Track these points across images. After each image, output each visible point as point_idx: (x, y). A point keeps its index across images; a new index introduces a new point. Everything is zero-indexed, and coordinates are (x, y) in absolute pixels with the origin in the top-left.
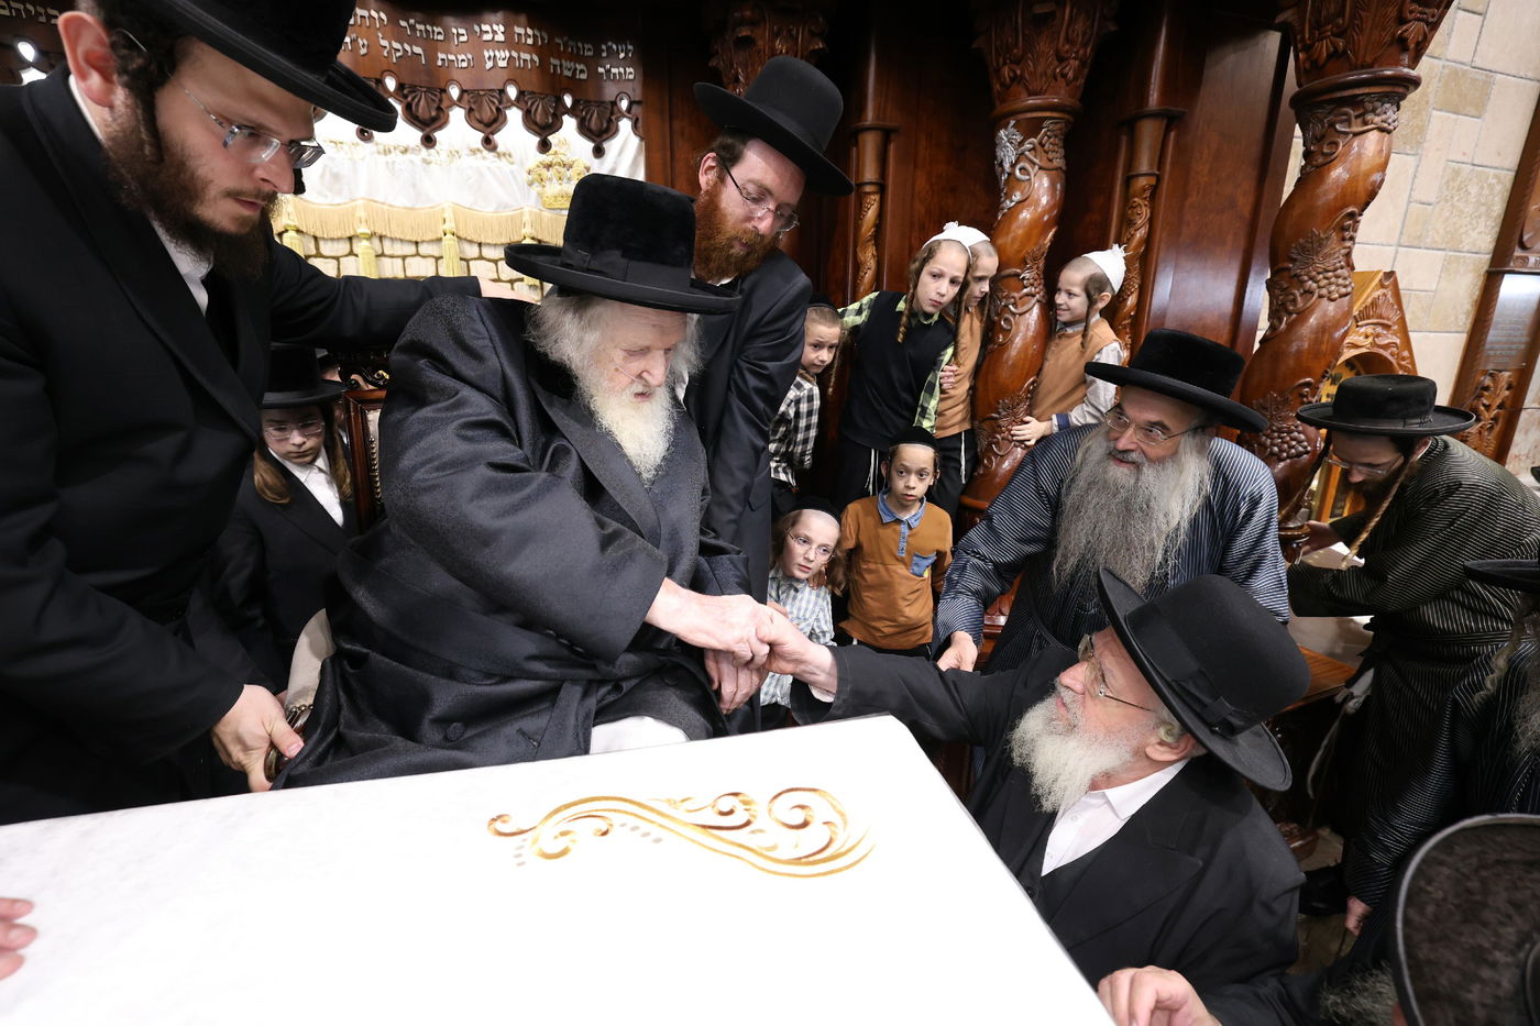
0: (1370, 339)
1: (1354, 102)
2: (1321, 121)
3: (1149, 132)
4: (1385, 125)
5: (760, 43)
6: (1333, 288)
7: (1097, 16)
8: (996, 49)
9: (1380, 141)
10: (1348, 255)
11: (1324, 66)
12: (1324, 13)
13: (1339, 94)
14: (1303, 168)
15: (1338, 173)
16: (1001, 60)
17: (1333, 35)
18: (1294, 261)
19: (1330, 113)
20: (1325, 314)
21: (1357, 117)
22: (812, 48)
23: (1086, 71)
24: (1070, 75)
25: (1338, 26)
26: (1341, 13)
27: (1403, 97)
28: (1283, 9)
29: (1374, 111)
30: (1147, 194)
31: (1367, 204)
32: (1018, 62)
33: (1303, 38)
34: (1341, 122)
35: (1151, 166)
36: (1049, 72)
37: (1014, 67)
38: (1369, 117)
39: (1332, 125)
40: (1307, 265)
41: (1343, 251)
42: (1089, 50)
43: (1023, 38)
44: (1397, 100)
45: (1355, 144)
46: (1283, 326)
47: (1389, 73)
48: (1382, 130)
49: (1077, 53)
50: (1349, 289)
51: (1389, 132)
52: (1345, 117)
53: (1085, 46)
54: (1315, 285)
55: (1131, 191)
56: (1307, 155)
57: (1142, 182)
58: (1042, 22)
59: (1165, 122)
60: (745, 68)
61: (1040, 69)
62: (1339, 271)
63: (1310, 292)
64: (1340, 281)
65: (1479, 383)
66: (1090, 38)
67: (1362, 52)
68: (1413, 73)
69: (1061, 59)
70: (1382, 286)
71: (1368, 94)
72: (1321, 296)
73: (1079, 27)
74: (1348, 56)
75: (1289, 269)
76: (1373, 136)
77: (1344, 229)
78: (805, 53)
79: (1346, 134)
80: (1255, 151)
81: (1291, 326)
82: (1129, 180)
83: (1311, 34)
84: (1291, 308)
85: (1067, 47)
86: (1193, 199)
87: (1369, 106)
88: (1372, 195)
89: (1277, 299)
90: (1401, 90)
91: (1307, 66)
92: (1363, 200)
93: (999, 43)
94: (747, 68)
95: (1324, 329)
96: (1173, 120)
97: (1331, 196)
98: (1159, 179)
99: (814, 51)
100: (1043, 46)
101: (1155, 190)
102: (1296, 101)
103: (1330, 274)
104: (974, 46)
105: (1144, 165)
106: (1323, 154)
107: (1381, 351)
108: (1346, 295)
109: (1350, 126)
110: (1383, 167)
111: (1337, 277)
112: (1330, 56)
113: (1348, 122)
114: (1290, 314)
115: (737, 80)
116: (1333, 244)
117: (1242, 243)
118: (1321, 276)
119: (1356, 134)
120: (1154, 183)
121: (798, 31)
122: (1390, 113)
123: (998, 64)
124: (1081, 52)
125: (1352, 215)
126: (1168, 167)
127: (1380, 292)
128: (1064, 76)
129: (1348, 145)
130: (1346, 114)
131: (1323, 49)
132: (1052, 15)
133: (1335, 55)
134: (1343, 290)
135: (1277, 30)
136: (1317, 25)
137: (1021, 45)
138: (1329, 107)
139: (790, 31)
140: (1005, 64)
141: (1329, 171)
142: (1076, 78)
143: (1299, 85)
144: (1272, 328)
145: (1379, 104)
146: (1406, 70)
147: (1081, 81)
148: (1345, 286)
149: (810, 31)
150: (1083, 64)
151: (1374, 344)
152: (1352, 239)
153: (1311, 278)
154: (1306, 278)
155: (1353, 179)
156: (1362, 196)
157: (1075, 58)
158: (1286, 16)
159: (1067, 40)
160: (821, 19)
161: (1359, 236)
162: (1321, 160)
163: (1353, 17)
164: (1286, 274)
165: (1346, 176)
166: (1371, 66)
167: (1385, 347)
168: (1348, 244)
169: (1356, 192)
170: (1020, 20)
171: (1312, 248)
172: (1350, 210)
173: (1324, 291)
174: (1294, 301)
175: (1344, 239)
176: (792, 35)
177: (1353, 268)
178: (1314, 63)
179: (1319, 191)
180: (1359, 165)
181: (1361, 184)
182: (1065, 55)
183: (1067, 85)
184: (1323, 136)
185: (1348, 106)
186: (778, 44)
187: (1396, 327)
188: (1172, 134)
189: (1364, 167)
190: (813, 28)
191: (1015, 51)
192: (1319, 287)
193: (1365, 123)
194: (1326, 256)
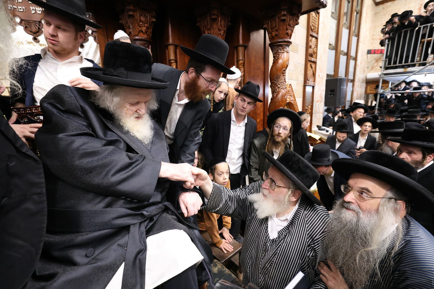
0: (289, 99)
1: (281, 46)
2: (276, 50)
3: (241, 49)
4: (287, 51)
5: (136, 17)
6: (283, 86)
7: (226, 20)
8: (203, 26)
9: (287, 54)
10: (285, 79)
11: (274, 37)
12: (273, 26)
13: (278, 44)
14: (273, 60)
15: (280, 61)
16: (205, 29)
17: (275, 31)
18: (275, 80)
19: (277, 48)
20: (283, 93)
21: (282, 49)
22: (152, 20)
23: (225, 34)
24: (222, 34)
25: (276, 29)
26: (276, 26)
27: (289, 46)
28: (264, 25)
29: (285, 48)
30: (242, 65)
31: (287, 68)
32: (209, 30)
33: (269, 31)
34: (280, 50)
35: (242, 57)
36: (217, 33)
37: (208, 31)
38: (284, 49)
39: (278, 50)
40: (278, 81)
41: (284, 78)
42: (225, 28)
43: (210, 24)
44: (288, 46)
45: (283, 55)
46: (275, 95)
47: (286, 40)
48: (287, 52)
49: (223, 29)
50: (286, 87)
51: (288, 53)
52: (280, 49)
53: (225, 27)
54: (280, 86)
55: (239, 64)
56: (274, 57)
57: (241, 62)
58: (214, 20)
59: (244, 48)
60: (132, 24)
61: (215, 32)
62: (284, 83)
63: (279, 87)
64: (284, 85)
65: (306, 108)
66: (225, 26)
67: (281, 35)
68: (291, 40)
69: (219, 30)
70: (290, 87)
71: (283, 44)
72: (281, 88)
73: (223, 23)
74: (279, 36)
75: (274, 82)
76: (286, 53)
77: (283, 73)
78: (150, 22)
79: (281, 52)
80: (262, 56)
81: (277, 95)
82: (238, 61)
83: (271, 31)
84: (276, 91)
85: (220, 27)
86: (252, 66)
87: (284, 47)
88: (287, 66)
89: (273, 89)
90: (289, 44)
91: (271, 37)
92: (286, 67)
93: (203, 25)
94: (133, 24)
95: (283, 96)
96: (246, 47)
97: (280, 66)
98: (244, 61)
99: (153, 22)
100: (215, 26)
101: (244, 63)
102: (270, 45)
103: (282, 83)
104: (197, 25)
105: (241, 58)
106: (278, 57)
107: (291, 101)
108: (285, 88)
109: (281, 51)
110: (288, 60)
111: (284, 84)
112: (275, 35)
113: (281, 50)
114: (276, 92)
115: (130, 27)
116: (282, 77)
117: (263, 77)
118: (281, 84)
119: (283, 53)
120: (243, 62)
121: (147, 15)
122: (288, 48)
123: (204, 30)
124: (224, 29)
125: (284, 70)
126: (246, 59)
127: (290, 88)
128: (221, 34)
129: (281, 55)
130: (280, 48)
131: (274, 34)
132: (216, 19)
133: (276, 35)
134: (285, 87)
135: (263, 29)
136: (272, 29)
137: (209, 25)
138: (277, 47)
139: (145, 15)
140: (206, 30)
141: (279, 60)
142: (223, 35)
143: (270, 41)
144: (273, 96)
145: (285, 47)
146: (289, 40)
147: (224, 36)
148: (285, 86)
149: (151, 16)
150: (224, 31)
151: (290, 100)
152: (285, 76)
153: (279, 84)
154: (278, 84)
155: (284, 62)
156: (286, 66)
157: (223, 30)
158: (265, 26)
159: (220, 25)
160: (154, 13)
161: (286, 75)
162: (277, 58)
163: (279, 27)
164: (274, 83)
165: (282, 62)
166: (283, 38)
167: (292, 100)
168: (285, 77)
169: (284, 65)
170: (208, 19)
171: (278, 78)
172: (284, 69)
173: (282, 87)
174: (276, 89)
175: (284, 76)
176: (146, 16)
177: (286, 82)
178: (272, 37)
179: (277, 65)
180: (284, 60)
181: (285, 64)
182: (220, 29)
183: (222, 37)
184: (277, 53)
185: (280, 46)
186: (142, 18)
187: (293, 96)
188: (246, 51)
189: (285, 60)
190: (152, 15)
191: (208, 27)
192: (281, 86)
193: (284, 50)
194: (281, 79)
